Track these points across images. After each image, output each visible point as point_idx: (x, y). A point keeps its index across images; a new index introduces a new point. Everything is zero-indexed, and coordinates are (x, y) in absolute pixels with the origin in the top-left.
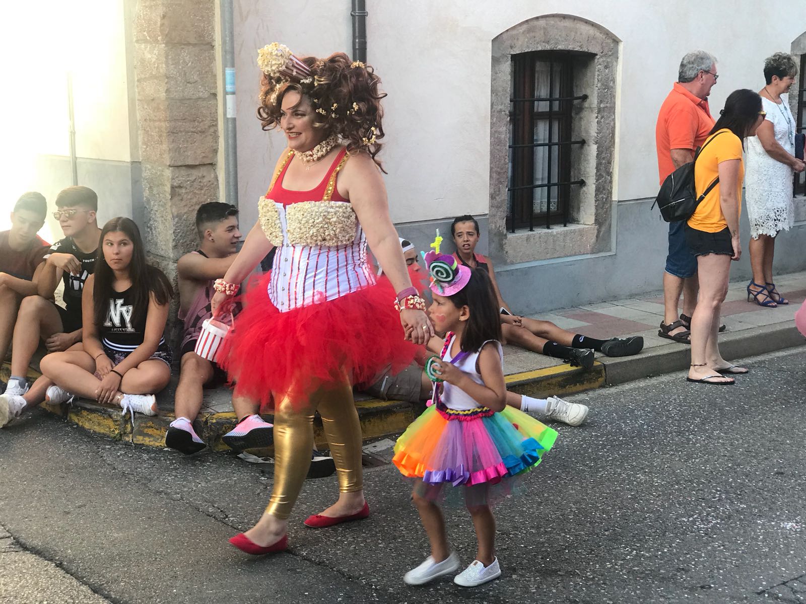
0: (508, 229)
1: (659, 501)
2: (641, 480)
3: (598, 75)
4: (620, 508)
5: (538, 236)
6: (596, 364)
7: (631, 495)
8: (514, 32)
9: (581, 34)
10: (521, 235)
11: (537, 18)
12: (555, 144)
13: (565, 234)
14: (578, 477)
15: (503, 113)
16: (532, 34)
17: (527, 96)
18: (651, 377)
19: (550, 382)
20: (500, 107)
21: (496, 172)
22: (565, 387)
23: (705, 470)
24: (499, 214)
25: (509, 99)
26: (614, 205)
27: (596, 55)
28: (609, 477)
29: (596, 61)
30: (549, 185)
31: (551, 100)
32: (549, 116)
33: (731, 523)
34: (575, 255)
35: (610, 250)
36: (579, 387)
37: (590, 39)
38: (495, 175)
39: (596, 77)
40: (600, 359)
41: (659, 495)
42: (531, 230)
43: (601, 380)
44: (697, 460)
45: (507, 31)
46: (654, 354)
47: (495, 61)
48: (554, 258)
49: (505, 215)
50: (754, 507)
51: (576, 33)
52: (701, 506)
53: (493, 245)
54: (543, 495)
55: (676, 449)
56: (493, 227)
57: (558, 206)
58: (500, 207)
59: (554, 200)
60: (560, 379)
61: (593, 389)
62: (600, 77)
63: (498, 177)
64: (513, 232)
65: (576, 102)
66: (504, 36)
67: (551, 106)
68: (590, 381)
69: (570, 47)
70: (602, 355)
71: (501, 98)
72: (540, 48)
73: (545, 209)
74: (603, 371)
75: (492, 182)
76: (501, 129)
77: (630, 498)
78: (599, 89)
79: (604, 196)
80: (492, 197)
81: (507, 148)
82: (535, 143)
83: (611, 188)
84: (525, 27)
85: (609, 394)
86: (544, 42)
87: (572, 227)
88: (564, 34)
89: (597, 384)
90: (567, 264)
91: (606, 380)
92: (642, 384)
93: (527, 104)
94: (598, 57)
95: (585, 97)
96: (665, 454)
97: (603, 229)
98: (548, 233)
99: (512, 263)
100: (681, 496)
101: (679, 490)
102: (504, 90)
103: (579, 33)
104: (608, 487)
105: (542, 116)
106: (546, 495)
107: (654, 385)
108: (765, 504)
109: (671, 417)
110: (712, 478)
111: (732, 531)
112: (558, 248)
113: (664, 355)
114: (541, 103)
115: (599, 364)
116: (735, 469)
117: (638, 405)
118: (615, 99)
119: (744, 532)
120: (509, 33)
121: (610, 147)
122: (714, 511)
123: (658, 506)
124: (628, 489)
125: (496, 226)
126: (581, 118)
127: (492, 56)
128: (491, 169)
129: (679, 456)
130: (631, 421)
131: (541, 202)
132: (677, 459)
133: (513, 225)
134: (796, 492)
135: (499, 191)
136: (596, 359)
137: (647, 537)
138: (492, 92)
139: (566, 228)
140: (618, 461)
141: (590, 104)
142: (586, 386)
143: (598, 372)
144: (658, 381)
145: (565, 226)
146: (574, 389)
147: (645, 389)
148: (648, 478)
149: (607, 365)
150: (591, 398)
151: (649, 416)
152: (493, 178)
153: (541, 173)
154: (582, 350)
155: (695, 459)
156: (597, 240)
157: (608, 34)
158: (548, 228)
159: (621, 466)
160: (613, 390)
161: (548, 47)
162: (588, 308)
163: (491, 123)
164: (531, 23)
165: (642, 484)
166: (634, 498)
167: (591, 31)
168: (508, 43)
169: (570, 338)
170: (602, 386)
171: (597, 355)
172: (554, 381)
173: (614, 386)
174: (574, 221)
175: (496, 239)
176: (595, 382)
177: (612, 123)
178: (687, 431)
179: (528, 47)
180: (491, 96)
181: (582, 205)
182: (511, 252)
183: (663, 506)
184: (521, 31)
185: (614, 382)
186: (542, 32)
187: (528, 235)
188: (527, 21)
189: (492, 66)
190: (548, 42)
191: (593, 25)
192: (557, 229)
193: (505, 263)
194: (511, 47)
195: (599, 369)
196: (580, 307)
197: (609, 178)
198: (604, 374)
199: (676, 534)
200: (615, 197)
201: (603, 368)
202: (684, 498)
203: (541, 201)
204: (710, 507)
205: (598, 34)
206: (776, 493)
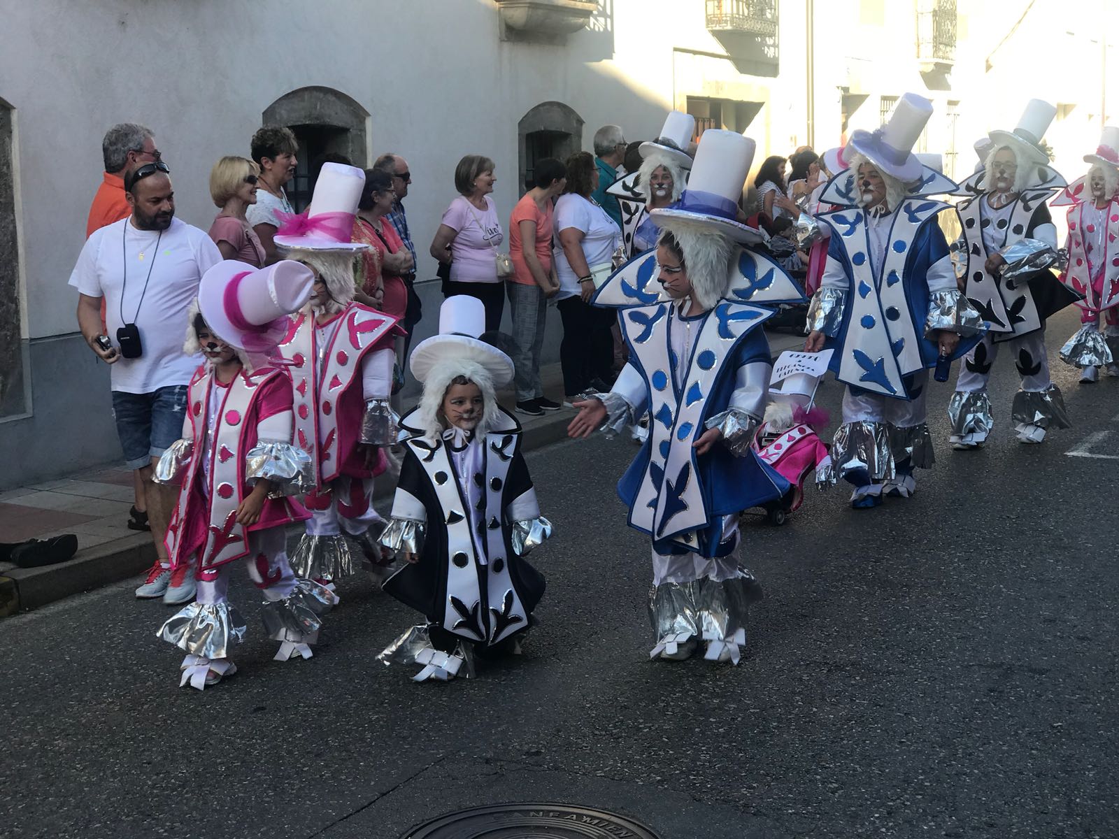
1: (83, 776)
2: (61, 748)
4: (24, 797)
7: (43, 773)
18: (89, 591)
23: (156, 719)
26: (25, 346)
33: (187, 793)
35: (24, 411)
40: (7, 573)
41: (85, 768)
43: (11, 604)
44: (145, 707)
46: (92, 557)
50: (220, 764)
52: (146, 773)
55: (117, 694)
61: (1, 618)
70: (12, 567)
74: (15, 590)
77: (42, 778)
79: (9, 333)
83: (19, 320)
85: (24, 624)
89: (5, 610)
91: (19, 603)
92: (75, 602)
96: (100, 704)
97: (11, 381)
100: (117, 763)
101: (117, 754)
107: (93, 603)
108: (236, 758)
109: (113, 648)
110: (164, 730)
111: (186, 804)
113: (107, 557)
115: (8, 580)
116: (199, 711)
117: (66, 635)
118: (12, 191)
119: (203, 803)
121: (10, 261)
122: (164, 779)
129: (121, 704)
132: (117, 708)
134: (280, 734)
137: (60, 835)
140: (28, 724)
143: (7, 592)
144: (100, 596)
147: (80, 610)
148: (70, 743)
149: (23, 581)
159: (32, 731)
160: (30, 616)
165: (61, 754)
170: (14, 613)
173: (32, 610)
176: (2, 608)
177: (11, 227)
185: (34, 605)
195: (7, 587)
197: (14, 306)
198: (15, 595)
199: (105, 823)
200: (25, 334)
201: (14, 585)
202: (122, 766)
206: (253, 738)
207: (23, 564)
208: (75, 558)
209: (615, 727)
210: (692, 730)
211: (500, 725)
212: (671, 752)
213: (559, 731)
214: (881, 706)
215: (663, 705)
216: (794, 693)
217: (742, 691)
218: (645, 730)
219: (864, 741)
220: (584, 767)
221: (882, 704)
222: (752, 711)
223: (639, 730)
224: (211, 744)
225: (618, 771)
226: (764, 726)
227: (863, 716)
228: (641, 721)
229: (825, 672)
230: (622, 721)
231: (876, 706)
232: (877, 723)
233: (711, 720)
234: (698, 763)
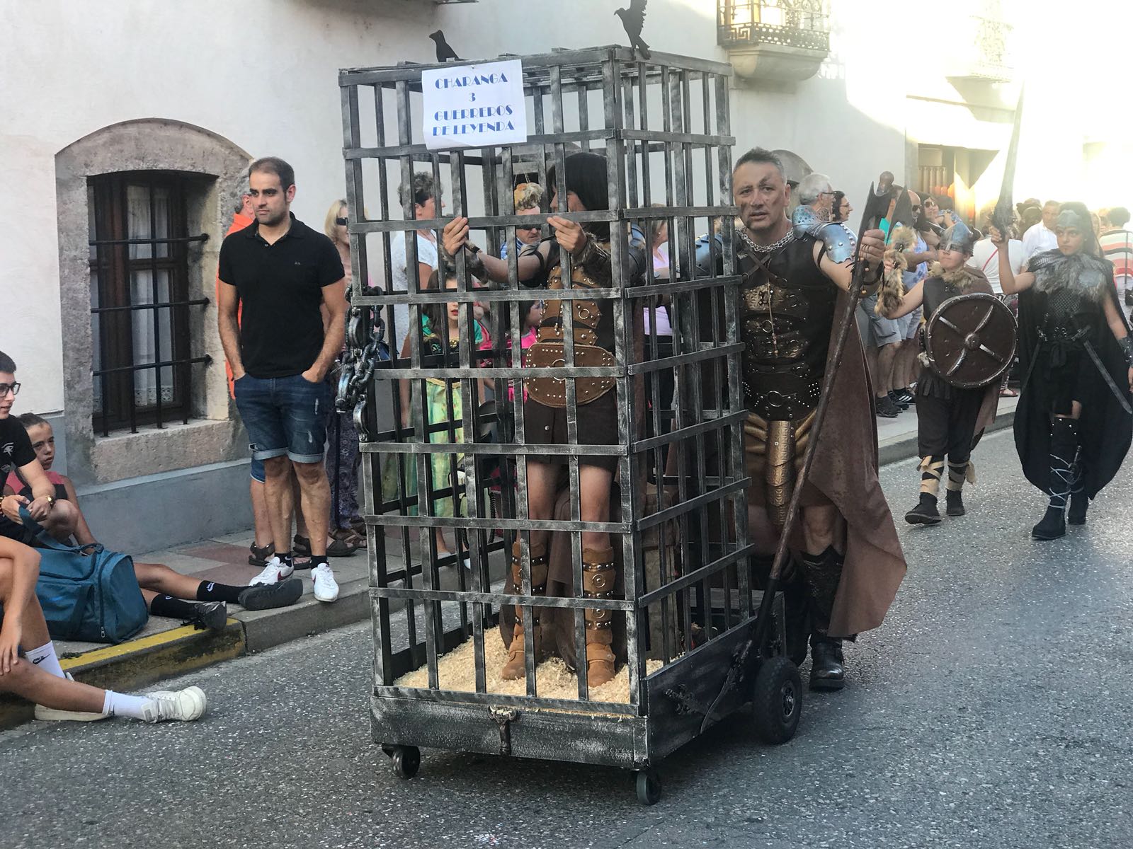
0: (95, 432)
1: (306, 822)
2: (284, 793)
3: (222, 207)
4: (248, 841)
5: (143, 440)
6: (231, 622)
7: (267, 818)
8: (89, 144)
9: (192, 147)
10: (117, 439)
11: (124, 124)
12: (165, 305)
13: (185, 435)
14: (191, 797)
15: (79, 261)
16: (118, 147)
17: (118, 236)
18: (313, 635)
19: (161, 655)
20: (74, 253)
21: (73, 349)
22: (184, 660)
23: (377, 768)
24: (81, 410)
25: (87, 241)
27: (217, 177)
28: (238, 793)
29: (217, 185)
30: (158, 365)
31: (153, 241)
32: (153, 265)
33: (406, 845)
34: (201, 465)
36: (205, 658)
37: (206, 155)
38: (71, 354)
39: (219, 208)
40: (236, 614)
41: (308, 813)
42: (134, 431)
43: (239, 645)
44: (367, 754)
45: (79, 141)
47: (62, 185)
48: (170, 471)
49: (90, 411)
50: (440, 816)
51: (185, 145)
52: (366, 822)
53: (74, 457)
54: (135, 832)
55: (339, 741)
56: (73, 429)
57: (174, 394)
58: (81, 401)
59: (168, 385)
60: (176, 649)
61: (227, 660)
62: (225, 209)
63: (77, 356)
64: (106, 435)
65: (193, 244)
66: (75, 149)
67: (154, 251)
68: (222, 648)
69: (177, 166)
70: (240, 608)
71: (74, 240)
72: (131, 168)
73: (154, 400)
74: (242, 632)
75: (67, 364)
76: (77, 286)
77: (265, 823)
78: (224, 226)
80: (69, 385)
81: (89, 312)
82: (133, 304)
84: (106, 136)
85: (250, 666)
86: (136, 158)
87: (195, 424)
88: (166, 146)
89: (233, 652)
90: (192, 477)
91: (246, 645)
92: (298, 646)
93: (118, 248)
94: (219, 180)
95: (205, 238)
96: (323, 750)
98: (159, 435)
99: (106, 482)
100: (339, 811)
101: (338, 802)
102: (79, 228)
103: (189, 146)
104: (234, 809)
105: (143, 265)
106: (138, 832)
107: (316, 648)
108: (455, 811)
109: (336, 693)
110: (385, 779)
112: (174, 455)
114: (140, 246)
115: (236, 621)
117: (291, 679)
120: (81, 145)
122: (384, 829)
123: (306, 830)
124: (263, 809)
125: (76, 428)
126: (201, 268)
127: (57, 179)
128: (65, 344)
129: (343, 751)
130: (278, 703)
131: (149, 390)
132: (339, 755)
133: (103, 425)
135: (79, 376)
136: (230, 615)
138: (60, 230)
139: (186, 427)
140: (253, 767)
141: (214, 246)
142: (218, 655)
143: (234, 634)
144: (323, 641)
145: (185, 423)
146: (198, 662)
147: (304, 654)
148: (294, 788)
149: (248, 623)
150: (223, 674)
151: (305, 694)
152: (68, 357)
153: (145, 348)
154: (208, 604)
155: (365, 752)
156: (233, 442)
157: (232, 148)
158: (160, 427)
159: (256, 774)
160: (256, 659)
161: (143, 166)
162: (225, 540)
163: (61, 278)
164: (115, 131)
165: (285, 798)
166: (271, 822)
167: (208, 143)
168: (82, 159)
169: (194, 587)
170: (242, 655)
171: (230, 608)
172: (166, 653)
173: (259, 652)
174: (199, 415)
175: (79, 447)
176: (229, 649)
178: (358, 711)
179: (112, 165)
180: (59, 237)
181: (209, 391)
182: (102, 465)
183: (311, 830)
184: (101, 142)
185: (260, 647)
186: (133, 143)
187: (129, 439)
188: (108, 128)
189: (57, 193)
190: (143, 159)
191: (210, 135)
192: (174, 428)
193: (94, 481)
194: (87, 165)
195: (235, 630)
196: (213, 539)
198: (243, 637)
201: (241, 627)
202: (344, 814)
203: (146, 388)
204: (378, 824)
205: (217, 147)
206: (472, 792)
207: (250, 607)
208: (299, 603)
209: (840, 796)
210: (921, 802)
211: (719, 789)
212: (899, 826)
213: (782, 797)
214: (1122, 787)
215: (890, 775)
216: (1029, 769)
217: (974, 765)
218: (871, 801)
219: (1104, 823)
220: (808, 837)
221: (1123, 784)
222: (985, 785)
223: (866, 800)
224: (430, 795)
225: (844, 843)
226: (997, 802)
227: (1103, 797)
228: (868, 791)
229: (1062, 747)
230: (847, 790)
231: (1117, 785)
232: (1118, 804)
233: (941, 793)
234: (928, 839)
